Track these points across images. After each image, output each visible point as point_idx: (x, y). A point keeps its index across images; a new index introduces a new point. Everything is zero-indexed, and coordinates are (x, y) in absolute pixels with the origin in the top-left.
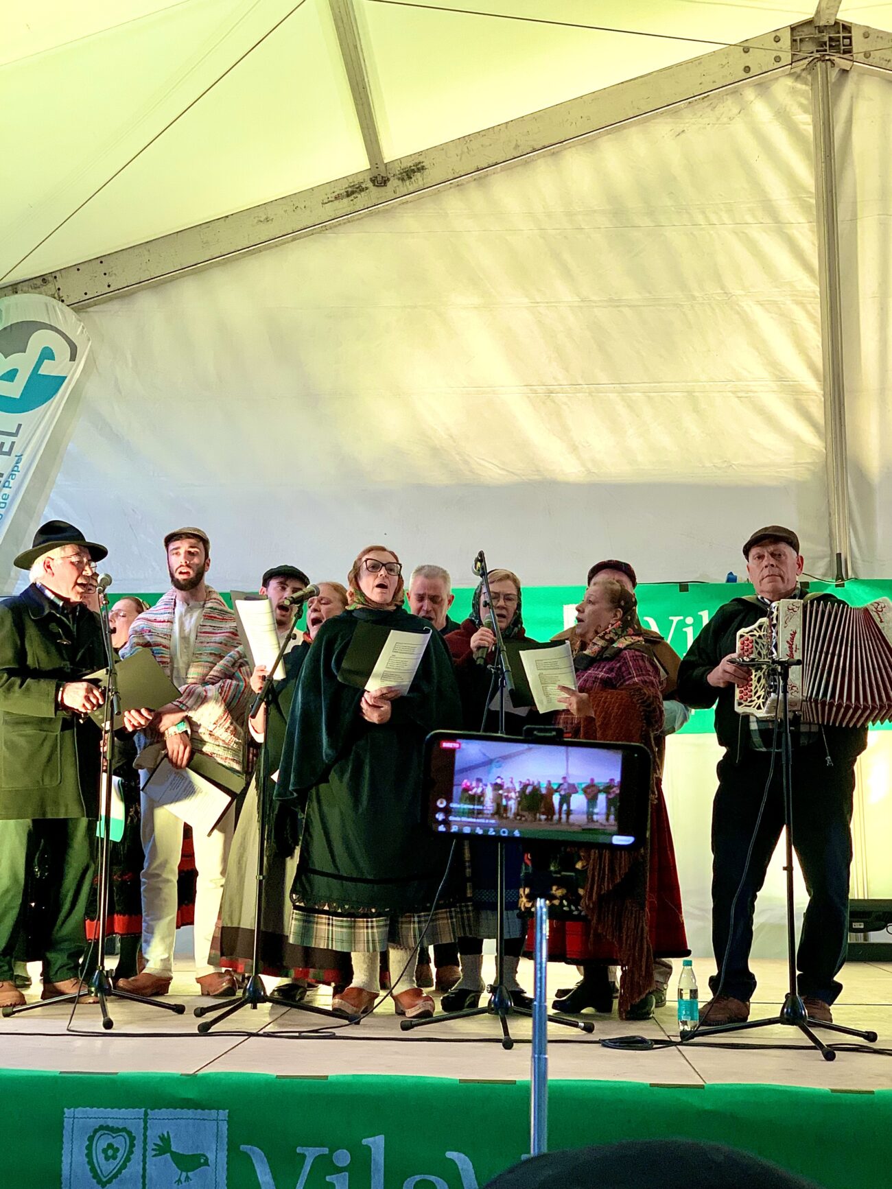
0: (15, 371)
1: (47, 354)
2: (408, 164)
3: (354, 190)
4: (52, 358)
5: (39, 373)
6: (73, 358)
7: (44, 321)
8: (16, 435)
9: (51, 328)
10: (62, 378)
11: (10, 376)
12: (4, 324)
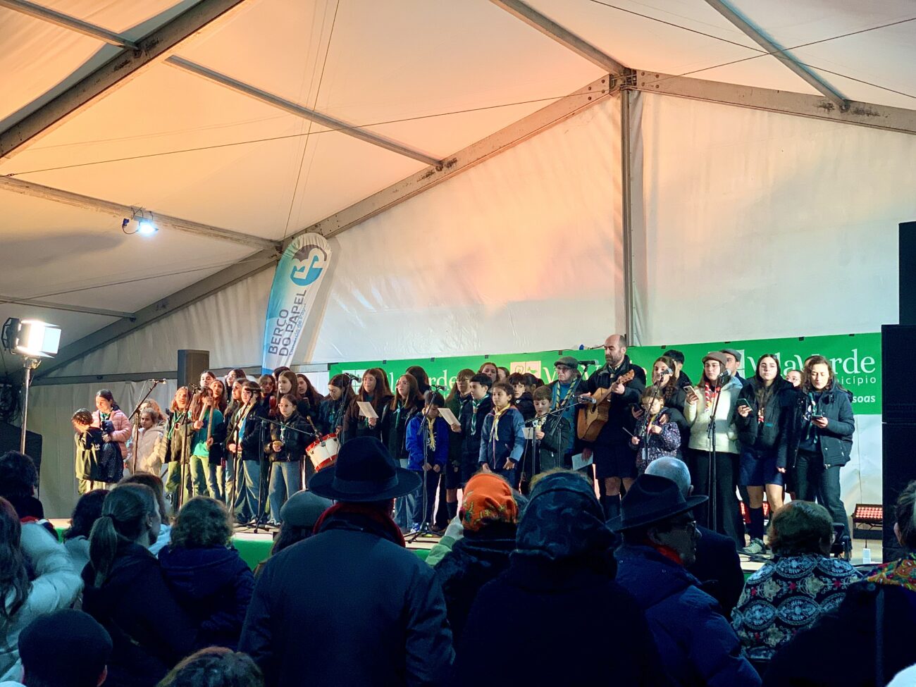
0: (304, 267)
1: (316, 259)
2: (450, 159)
3: (430, 174)
4: (318, 260)
5: (314, 267)
6: (325, 260)
7: (315, 244)
8: (304, 295)
9: (318, 247)
10: (321, 269)
11: (302, 270)
12: (301, 248)
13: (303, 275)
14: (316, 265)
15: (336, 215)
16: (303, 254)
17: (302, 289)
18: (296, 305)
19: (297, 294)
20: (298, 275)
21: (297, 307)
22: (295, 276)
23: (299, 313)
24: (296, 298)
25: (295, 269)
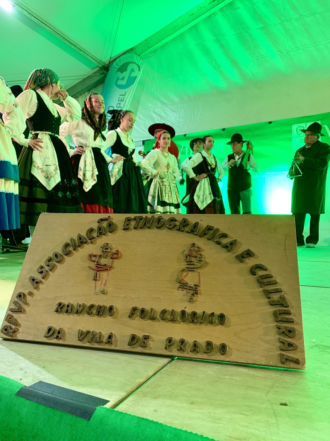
0: (124, 77)
1: (133, 70)
5: (131, 76)
6: (139, 70)
7: (131, 61)
8: (125, 95)
9: (133, 63)
10: (136, 77)
11: (123, 79)
12: (122, 64)
13: (123, 82)
14: (133, 75)
15: (146, 40)
16: (123, 69)
17: (122, 91)
18: (119, 102)
19: (120, 95)
20: (120, 82)
21: (120, 104)
22: (118, 83)
23: (121, 107)
24: (119, 98)
25: (118, 79)
